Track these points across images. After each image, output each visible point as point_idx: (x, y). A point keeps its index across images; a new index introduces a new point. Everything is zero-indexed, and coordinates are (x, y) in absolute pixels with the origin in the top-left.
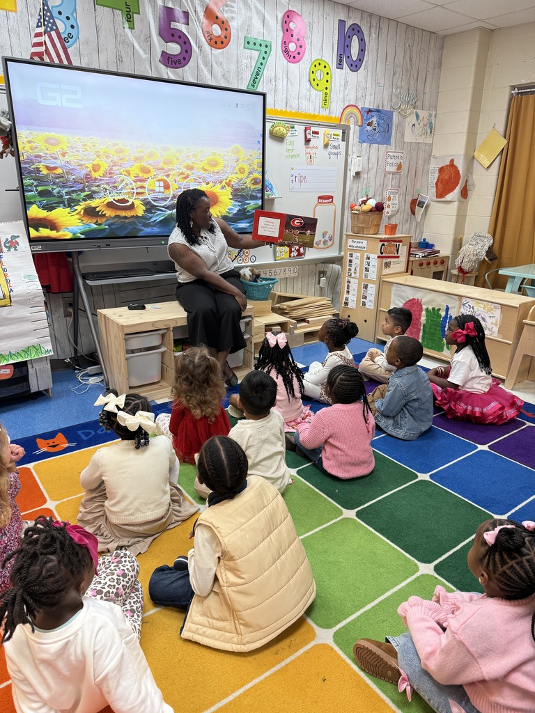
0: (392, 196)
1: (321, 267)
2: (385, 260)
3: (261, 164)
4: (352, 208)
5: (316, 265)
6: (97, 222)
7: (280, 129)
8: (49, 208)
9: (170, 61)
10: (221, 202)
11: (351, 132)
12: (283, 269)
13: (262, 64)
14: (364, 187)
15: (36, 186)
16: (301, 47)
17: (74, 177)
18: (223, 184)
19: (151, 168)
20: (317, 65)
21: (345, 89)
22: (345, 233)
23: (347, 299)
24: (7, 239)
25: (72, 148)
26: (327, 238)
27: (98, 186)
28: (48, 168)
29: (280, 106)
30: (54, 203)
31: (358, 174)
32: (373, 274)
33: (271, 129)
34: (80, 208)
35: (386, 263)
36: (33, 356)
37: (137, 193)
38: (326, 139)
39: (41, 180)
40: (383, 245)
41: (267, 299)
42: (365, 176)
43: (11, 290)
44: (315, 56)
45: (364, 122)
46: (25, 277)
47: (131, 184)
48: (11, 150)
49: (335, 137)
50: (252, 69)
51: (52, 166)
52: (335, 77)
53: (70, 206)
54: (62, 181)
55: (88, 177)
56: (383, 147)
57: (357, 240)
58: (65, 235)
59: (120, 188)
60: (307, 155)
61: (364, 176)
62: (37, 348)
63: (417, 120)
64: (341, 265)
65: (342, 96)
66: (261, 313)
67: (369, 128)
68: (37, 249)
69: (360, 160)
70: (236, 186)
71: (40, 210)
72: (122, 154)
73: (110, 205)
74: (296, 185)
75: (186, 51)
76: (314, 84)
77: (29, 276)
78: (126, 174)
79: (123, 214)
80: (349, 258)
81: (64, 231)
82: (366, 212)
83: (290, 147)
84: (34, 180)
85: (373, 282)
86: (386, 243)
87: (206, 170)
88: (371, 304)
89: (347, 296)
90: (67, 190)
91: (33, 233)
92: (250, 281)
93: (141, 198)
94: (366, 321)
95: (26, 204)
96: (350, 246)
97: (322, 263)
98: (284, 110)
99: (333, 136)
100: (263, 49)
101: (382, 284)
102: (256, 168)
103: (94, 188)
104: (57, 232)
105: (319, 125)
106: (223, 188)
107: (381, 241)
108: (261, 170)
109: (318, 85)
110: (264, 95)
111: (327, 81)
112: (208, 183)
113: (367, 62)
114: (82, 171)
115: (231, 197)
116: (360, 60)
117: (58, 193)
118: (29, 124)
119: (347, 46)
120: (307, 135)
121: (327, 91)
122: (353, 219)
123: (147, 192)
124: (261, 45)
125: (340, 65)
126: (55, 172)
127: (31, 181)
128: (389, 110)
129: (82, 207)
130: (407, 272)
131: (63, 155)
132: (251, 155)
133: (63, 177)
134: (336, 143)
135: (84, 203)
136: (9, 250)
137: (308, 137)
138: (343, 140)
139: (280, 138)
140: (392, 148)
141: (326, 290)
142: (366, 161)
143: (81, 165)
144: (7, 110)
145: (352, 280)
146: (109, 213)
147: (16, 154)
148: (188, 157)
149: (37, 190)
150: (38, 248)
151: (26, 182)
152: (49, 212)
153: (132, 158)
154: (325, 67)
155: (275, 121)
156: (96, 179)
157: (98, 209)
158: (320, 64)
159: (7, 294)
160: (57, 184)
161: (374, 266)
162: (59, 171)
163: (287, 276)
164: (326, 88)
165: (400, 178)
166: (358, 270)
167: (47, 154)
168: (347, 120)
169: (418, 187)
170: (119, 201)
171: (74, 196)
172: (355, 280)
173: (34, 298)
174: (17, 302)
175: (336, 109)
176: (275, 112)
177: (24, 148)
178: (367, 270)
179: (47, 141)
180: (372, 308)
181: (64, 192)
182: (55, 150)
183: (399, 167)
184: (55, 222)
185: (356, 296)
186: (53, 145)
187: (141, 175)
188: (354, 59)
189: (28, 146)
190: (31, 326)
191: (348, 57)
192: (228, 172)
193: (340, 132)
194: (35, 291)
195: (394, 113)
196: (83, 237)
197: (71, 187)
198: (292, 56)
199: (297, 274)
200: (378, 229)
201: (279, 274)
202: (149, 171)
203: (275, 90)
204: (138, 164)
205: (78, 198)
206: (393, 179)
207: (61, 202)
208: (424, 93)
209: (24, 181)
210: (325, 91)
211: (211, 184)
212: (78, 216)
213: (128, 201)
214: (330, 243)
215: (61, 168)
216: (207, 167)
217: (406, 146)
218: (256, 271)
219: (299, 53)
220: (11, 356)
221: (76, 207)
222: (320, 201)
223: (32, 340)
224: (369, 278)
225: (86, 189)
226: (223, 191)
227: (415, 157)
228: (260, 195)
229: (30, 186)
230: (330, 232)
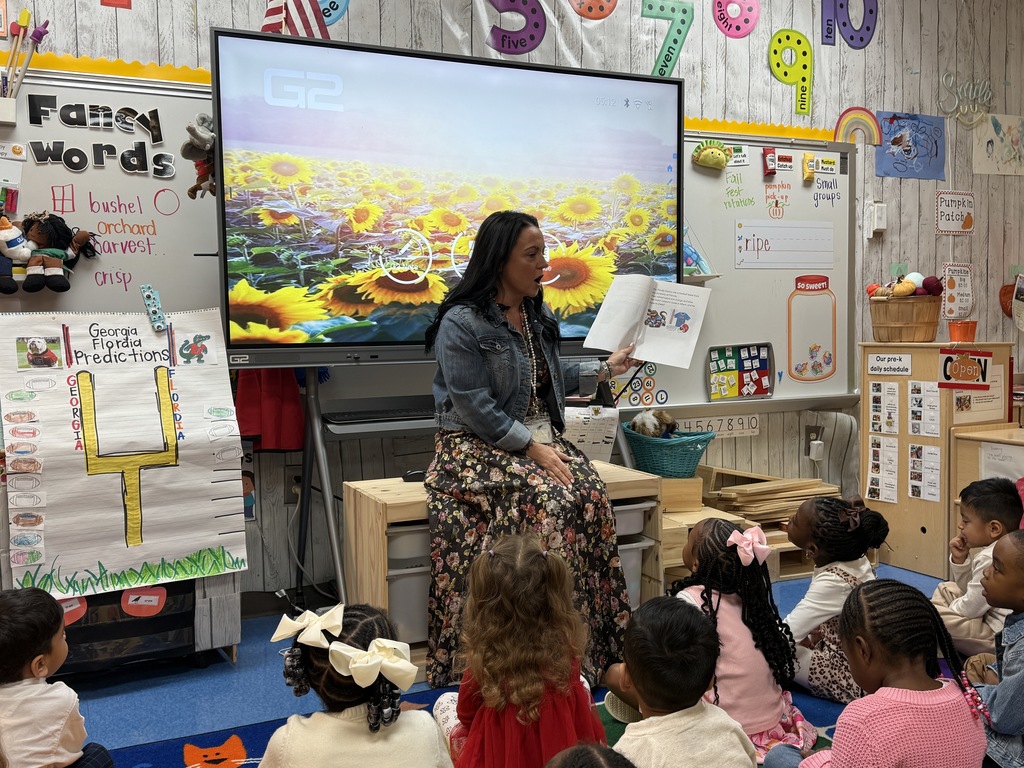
0: (957, 279)
1: (811, 419)
2: (957, 394)
3: (675, 209)
4: (871, 292)
5: (799, 413)
6: (357, 313)
7: (714, 152)
8: (270, 286)
9: (506, 43)
10: (594, 279)
11: (859, 157)
12: (726, 419)
13: (675, 41)
14: (895, 260)
15: (249, 247)
16: (750, 9)
17: (319, 231)
18: (600, 244)
19: (462, 216)
20: (784, 39)
21: (842, 79)
22: (859, 342)
23: (875, 482)
24: (187, 342)
25: (319, 179)
26: (819, 358)
27: (364, 248)
28: (273, 214)
29: (714, 113)
30: (280, 278)
31: (879, 235)
32: (932, 423)
33: (695, 154)
34: (326, 287)
35: (959, 400)
36: (208, 571)
37: (435, 262)
38: (808, 171)
39: (258, 236)
40: (949, 359)
41: (692, 475)
42: (896, 238)
43: (181, 435)
44: (779, 24)
45: (885, 137)
46: (210, 412)
47: (424, 245)
48: (211, 185)
49: (825, 166)
50: (658, 51)
51: (281, 211)
52: (820, 59)
53: (308, 283)
54: (298, 236)
55: (345, 231)
56: (929, 185)
57: (887, 356)
58: (294, 337)
59: (403, 251)
60: (770, 200)
61: (892, 238)
62: (216, 553)
63: (998, 133)
64: (856, 415)
65: (835, 92)
66: (681, 505)
67: (895, 149)
68: (240, 361)
69: (882, 208)
70: (625, 249)
71: (253, 289)
72: (411, 192)
73: (383, 283)
74: (749, 256)
75: (536, 25)
76: (779, 72)
77: (219, 410)
78: (416, 226)
79: (406, 299)
80: (872, 394)
81: (294, 329)
82: (902, 298)
83: (734, 186)
84: (246, 235)
85: (932, 441)
86: (954, 357)
87: (566, 220)
88: (933, 490)
89: (875, 475)
90: (305, 254)
91: (236, 331)
92: (655, 435)
93: (440, 270)
94: (924, 530)
95: (227, 279)
96: (873, 369)
97: (813, 410)
98: (720, 120)
99: (821, 165)
100: (679, 16)
101: (954, 444)
102: (665, 214)
103: (356, 252)
104: (281, 330)
105: (792, 144)
106: (599, 252)
107: (943, 351)
108: (674, 219)
109: (786, 74)
110: (679, 84)
111: (805, 67)
112: (569, 244)
113: (883, 31)
114: (335, 221)
115: (615, 269)
116: (869, 28)
117: (288, 259)
118: (247, 137)
119: (842, 6)
120: (769, 162)
121: (805, 84)
122: (875, 314)
123: (453, 260)
124: (673, 10)
125: (828, 38)
126: (286, 221)
127: (241, 237)
128: (934, 114)
129: (330, 286)
130: (1010, 420)
131: (303, 192)
132: (655, 193)
133: (299, 231)
134: (829, 178)
135: (334, 278)
136: (188, 362)
137: (770, 167)
138: (843, 171)
139: (711, 170)
140: (948, 184)
141: (825, 463)
142: (895, 211)
143: (334, 211)
144: (211, 116)
145: (883, 440)
146: (380, 297)
147: (219, 190)
148: (533, 196)
149: (250, 254)
150: (243, 359)
151: (232, 238)
152: (270, 294)
153: (429, 199)
154: (799, 42)
155: (703, 140)
156: (359, 235)
157: (359, 290)
158: (788, 38)
159: (172, 442)
160: (289, 243)
161: (932, 407)
162: (293, 220)
163: (736, 434)
164: (804, 79)
165: (971, 244)
166: (895, 417)
167: (273, 190)
168: (850, 133)
169: (1013, 260)
170: (399, 276)
171: (317, 265)
172: (891, 439)
173: (223, 451)
174: (188, 458)
175: (826, 115)
176: (703, 122)
177: (233, 179)
178: (917, 416)
179: (277, 167)
180: (937, 499)
181: (299, 257)
182: (290, 183)
183: (968, 222)
184: (278, 312)
185: (896, 475)
186: (286, 174)
187: (443, 228)
188: (857, 28)
189: (241, 176)
190: (209, 508)
191: (844, 24)
192: (611, 223)
193: (836, 157)
194: (226, 438)
195: (947, 121)
196: (328, 340)
197: (313, 249)
198: (734, 27)
199: (757, 432)
200: (934, 332)
201: (719, 428)
202: (458, 222)
203: (703, 86)
204: (439, 210)
205: (324, 268)
206: (955, 245)
207: (292, 276)
208: (1007, 84)
209: (229, 238)
210: (802, 84)
211: (575, 246)
212: (322, 302)
213: (416, 276)
214: (827, 369)
215: (297, 214)
216: (569, 215)
217: (977, 182)
218: (668, 418)
219: (747, 21)
220: (164, 569)
221: (319, 286)
222: (800, 285)
223: (208, 538)
224: (923, 433)
225: (341, 253)
226: (600, 258)
227: (1001, 202)
228: (672, 265)
229: (239, 245)
230: (827, 348)
